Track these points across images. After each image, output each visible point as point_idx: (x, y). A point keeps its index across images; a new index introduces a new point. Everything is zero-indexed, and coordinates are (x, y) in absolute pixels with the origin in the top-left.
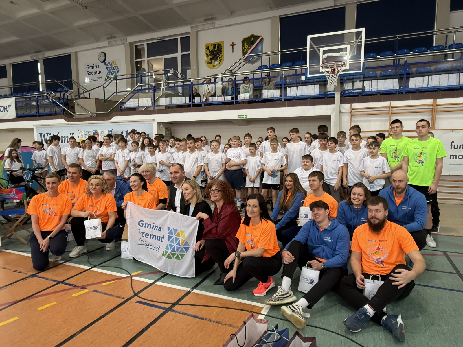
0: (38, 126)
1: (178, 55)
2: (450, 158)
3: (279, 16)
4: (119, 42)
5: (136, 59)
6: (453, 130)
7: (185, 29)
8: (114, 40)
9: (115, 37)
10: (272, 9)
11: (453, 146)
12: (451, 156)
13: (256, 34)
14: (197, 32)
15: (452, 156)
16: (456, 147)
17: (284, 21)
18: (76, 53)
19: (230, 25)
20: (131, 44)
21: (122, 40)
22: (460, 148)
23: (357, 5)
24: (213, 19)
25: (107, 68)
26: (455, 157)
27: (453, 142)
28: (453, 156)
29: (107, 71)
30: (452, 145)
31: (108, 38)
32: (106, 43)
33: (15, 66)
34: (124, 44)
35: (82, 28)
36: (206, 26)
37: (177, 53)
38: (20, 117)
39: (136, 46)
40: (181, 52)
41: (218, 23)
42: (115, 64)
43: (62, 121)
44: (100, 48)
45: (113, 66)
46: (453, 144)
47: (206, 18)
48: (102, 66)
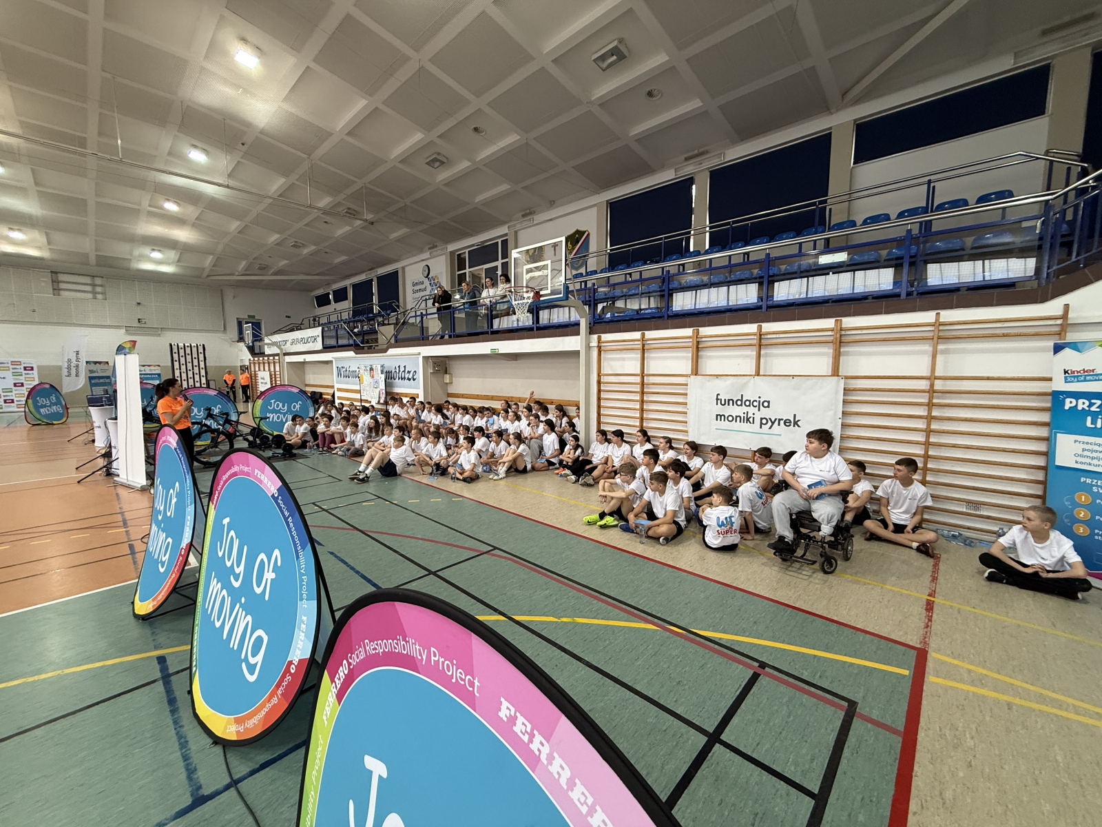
0: (336, 359)
1: (499, 263)
2: (717, 420)
3: (607, 201)
4: (439, 252)
5: (458, 271)
6: (717, 376)
7: (502, 230)
8: (435, 249)
9: (436, 246)
10: (597, 193)
11: (719, 401)
12: (717, 415)
13: (582, 229)
14: (516, 232)
15: (719, 417)
16: (723, 403)
17: (616, 208)
18: (403, 268)
19: (551, 220)
20: (452, 253)
21: (442, 249)
22: (729, 405)
23: (711, 172)
24: (531, 213)
25: (430, 284)
26: (723, 417)
27: (718, 395)
28: (721, 416)
29: (430, 288)
30: (717, 399)
31: (429, 249)
32: (426, 255)
33: (355, 286)
34: (444, 254)
35: (398, 240)
36: (525, 223)
37: (498, 260)
38: (327, 348)
39: (459, 255)
40: (502, 259)
41: (538, 218)
42: (438, 279)
43: (351, 354)
44: (423, 260)
45: (436, 281)
46: (719, 397)
47: (523, 213)
48: (426, 282)
